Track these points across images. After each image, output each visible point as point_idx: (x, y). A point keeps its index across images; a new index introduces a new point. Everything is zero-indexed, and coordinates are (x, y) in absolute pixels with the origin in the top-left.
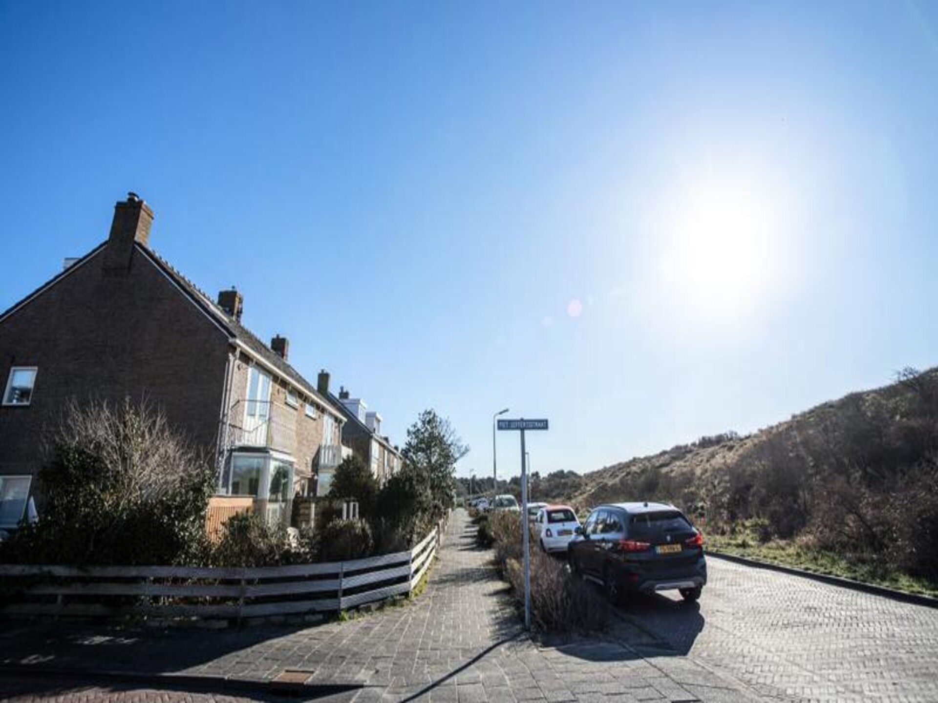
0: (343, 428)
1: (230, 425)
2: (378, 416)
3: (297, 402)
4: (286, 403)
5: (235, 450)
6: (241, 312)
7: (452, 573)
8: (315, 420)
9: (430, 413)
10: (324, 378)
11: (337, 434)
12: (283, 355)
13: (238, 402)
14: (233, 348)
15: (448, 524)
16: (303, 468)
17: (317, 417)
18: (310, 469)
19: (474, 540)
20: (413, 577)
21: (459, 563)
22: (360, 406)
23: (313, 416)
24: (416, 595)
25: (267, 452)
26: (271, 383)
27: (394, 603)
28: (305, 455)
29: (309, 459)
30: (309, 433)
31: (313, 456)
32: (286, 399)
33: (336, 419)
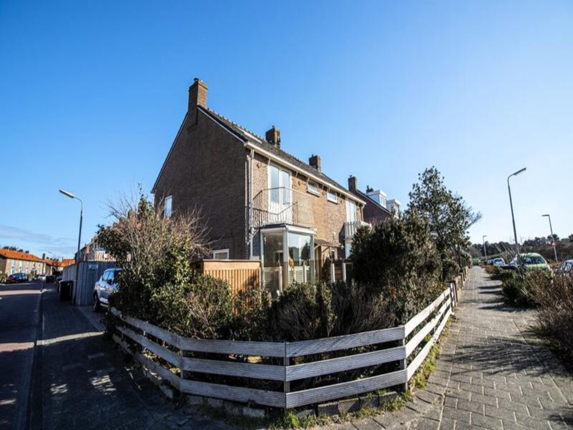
0: (364, 210)
1: (254, 209)
2: (396, 201)
3: (318, 191)
4: (307, 192)
5: (262, 228)
6: (280, 141)
7: (475, 343)
8: (337, 204)
9: (431, 171)
10: (352, 181)
11: (360, 214)
12: (317, 167)
13: (261, 192)
14: (248, 150)
15: (466, 280)
16: (330, 240)
17: (339, 202)
18: (338, 241)
19: (500, 297)
20: (410, 362)
21: (486, 328)
22: (380, 195)
23: (336, 201)
24: (418, 385)
25: (285, 226)
26: (291, 177)
27: (378, 403)
28: (331, 231)
29: (336, 234)
30: (332, 215)
31: (339, 231)
32: (307, 189)
33: (357, 203)
